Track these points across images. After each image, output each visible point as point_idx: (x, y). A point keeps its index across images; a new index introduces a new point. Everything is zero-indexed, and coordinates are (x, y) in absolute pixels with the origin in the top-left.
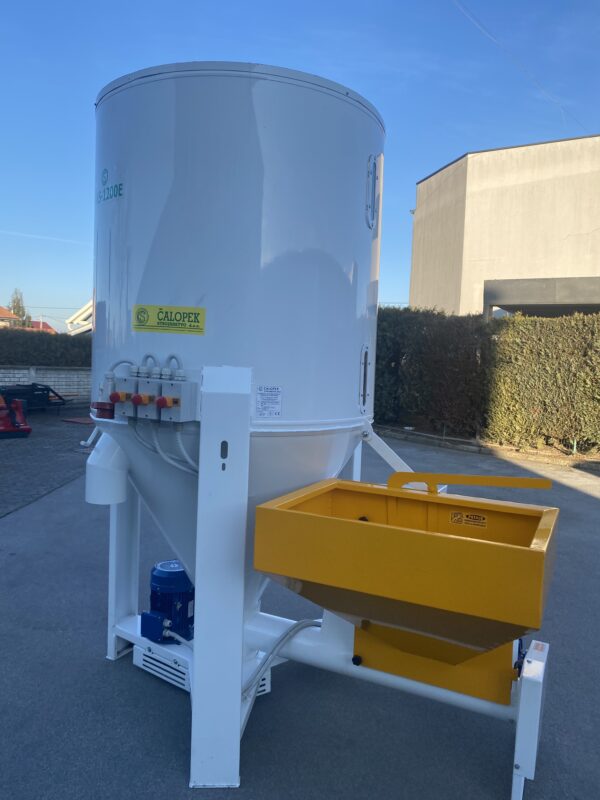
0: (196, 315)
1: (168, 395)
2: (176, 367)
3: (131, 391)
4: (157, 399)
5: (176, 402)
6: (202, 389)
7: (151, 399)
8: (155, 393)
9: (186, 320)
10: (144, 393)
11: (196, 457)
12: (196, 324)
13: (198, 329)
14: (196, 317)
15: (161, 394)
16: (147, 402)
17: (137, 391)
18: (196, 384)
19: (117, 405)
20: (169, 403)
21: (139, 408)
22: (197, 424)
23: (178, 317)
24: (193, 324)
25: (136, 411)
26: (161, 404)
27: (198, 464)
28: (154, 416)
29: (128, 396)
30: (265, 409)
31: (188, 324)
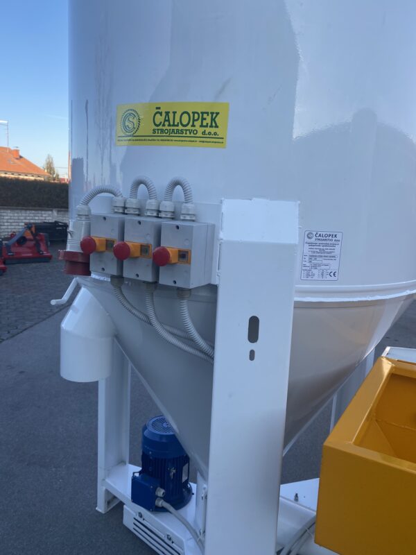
0: (214, 115)
1: (171, 244)
2: (183, 199)
3: (114, 235)
4: (153, 249)
5: (184, 255)
6: (222, 235)
7: (144, 249)
8: (150, 240)
9: (198, 123)
10: (134, 239)
11: (210, 336)
12: (213, 130)
13: (217, 139)
14: (213, 120)
15: (158, 243)
16: (137, 253)
17: (122, 237)
18: (214, 226)
19: (92, 256)
20: (174, 258)
21: (125, 262)
22: (213, 289)
23: (185, 119)
24: (208, 130)
25: (121, 268)
26: (161, 259)
27: (213, 348)
28: (149, 277)
29: (109, 244)
30: (315, 266)
31: (201, 130)
